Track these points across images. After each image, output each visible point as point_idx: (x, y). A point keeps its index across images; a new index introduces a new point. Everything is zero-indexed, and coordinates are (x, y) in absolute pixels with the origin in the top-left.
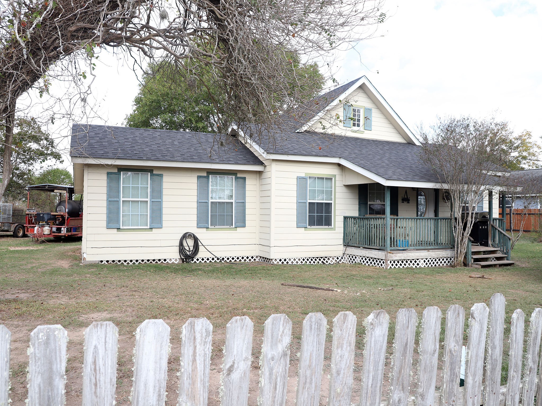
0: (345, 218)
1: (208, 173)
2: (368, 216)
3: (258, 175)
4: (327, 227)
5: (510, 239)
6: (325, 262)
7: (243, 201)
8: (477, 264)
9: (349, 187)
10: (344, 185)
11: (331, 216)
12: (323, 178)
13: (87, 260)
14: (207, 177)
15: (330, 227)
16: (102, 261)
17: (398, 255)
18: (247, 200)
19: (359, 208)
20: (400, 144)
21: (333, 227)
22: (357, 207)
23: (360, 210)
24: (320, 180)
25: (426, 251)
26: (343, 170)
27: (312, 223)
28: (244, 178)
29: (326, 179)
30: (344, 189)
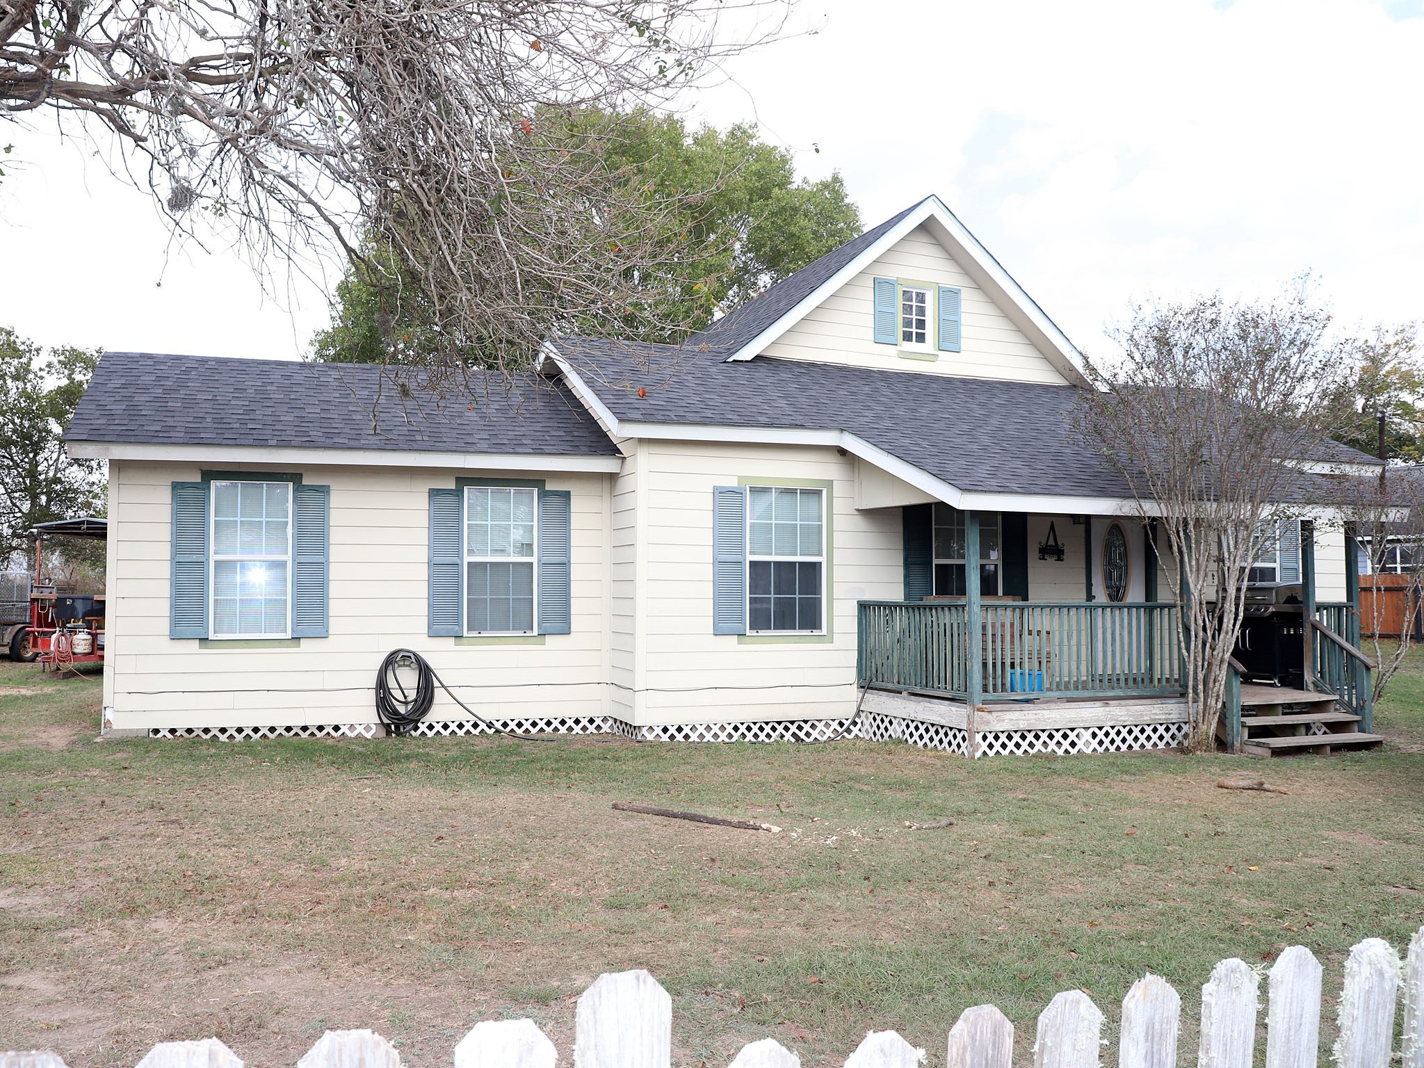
0: (864, 607)
1: (458, 480)
2: (933, 599)
3: (606, 486)
4: (807, 632)
5: (1368, 668)
6: (802, 735)
7: (563, 559)
8: (1258, 745)
9: (873, 515)
10: (858, 510)
11: (820, 599)
12: (792, 492)
13: (114, 727)
14: (458, 493)
15: (816, 632)
16: (156, 731)
17: (1009, 715)
18: (576, 556)
19: (906, 576)
20: (1045, 388)
21: (824, 631)
22: (899, 574)
23: (907, 583)
24: (787, 498)
25: (1098, 704)
26: (853, 465)
27: (760, 620)
28: (566, 495)
29: (803, 492)
30: (860, 523)
